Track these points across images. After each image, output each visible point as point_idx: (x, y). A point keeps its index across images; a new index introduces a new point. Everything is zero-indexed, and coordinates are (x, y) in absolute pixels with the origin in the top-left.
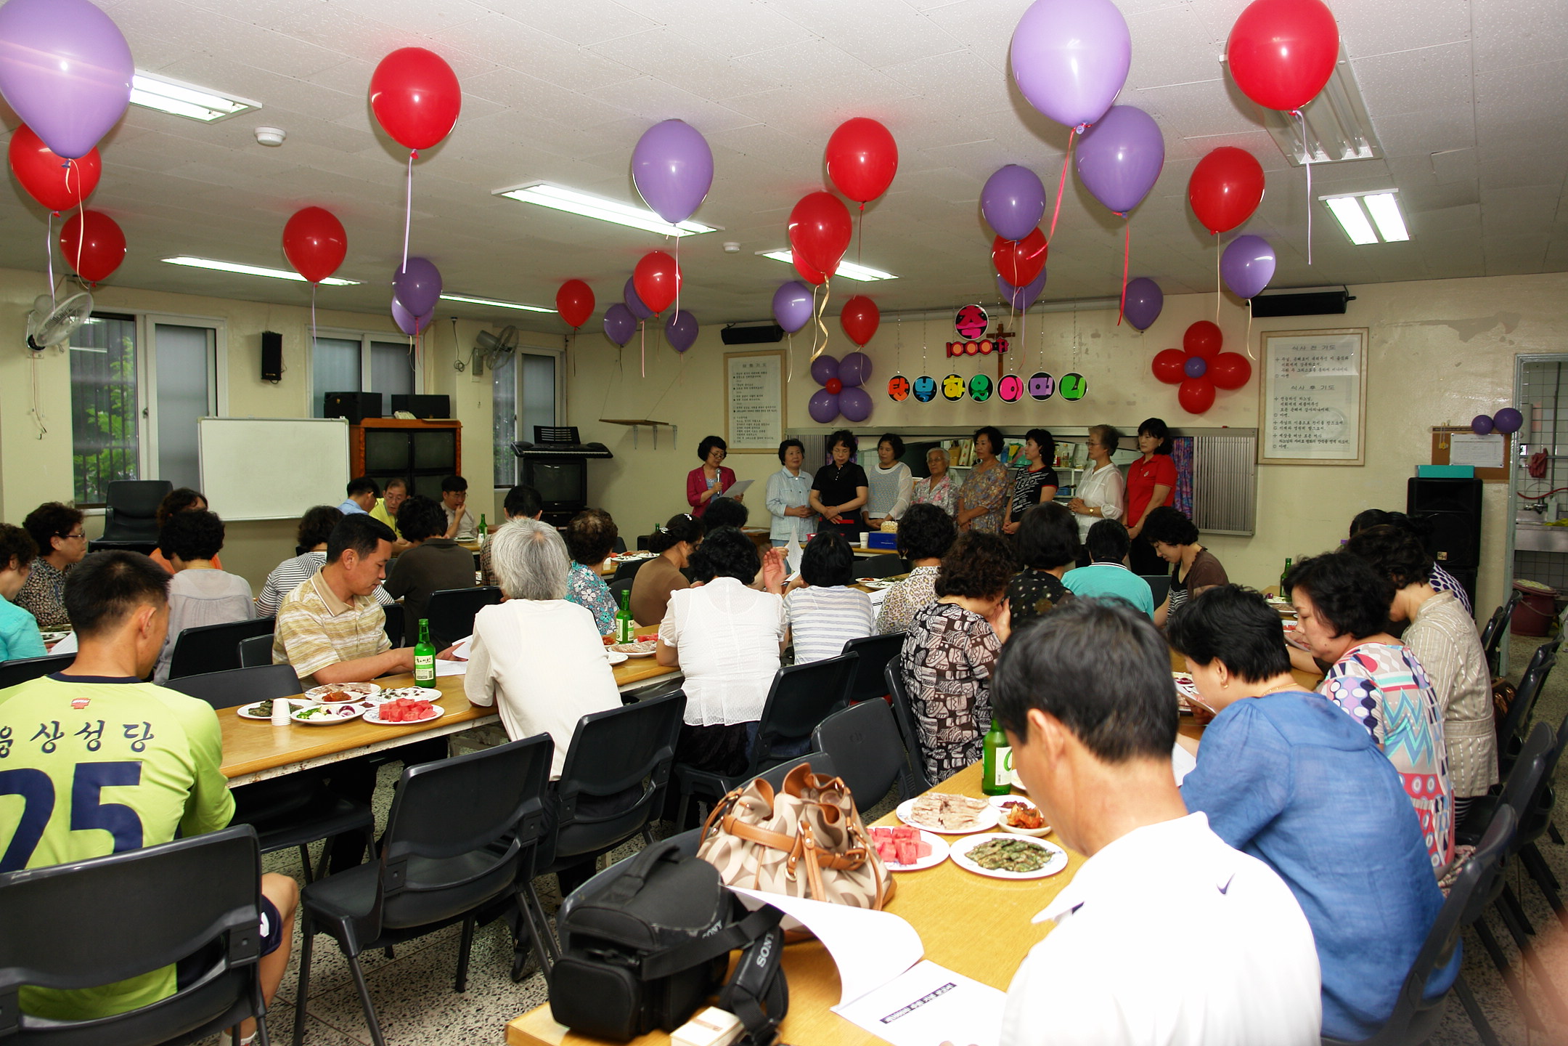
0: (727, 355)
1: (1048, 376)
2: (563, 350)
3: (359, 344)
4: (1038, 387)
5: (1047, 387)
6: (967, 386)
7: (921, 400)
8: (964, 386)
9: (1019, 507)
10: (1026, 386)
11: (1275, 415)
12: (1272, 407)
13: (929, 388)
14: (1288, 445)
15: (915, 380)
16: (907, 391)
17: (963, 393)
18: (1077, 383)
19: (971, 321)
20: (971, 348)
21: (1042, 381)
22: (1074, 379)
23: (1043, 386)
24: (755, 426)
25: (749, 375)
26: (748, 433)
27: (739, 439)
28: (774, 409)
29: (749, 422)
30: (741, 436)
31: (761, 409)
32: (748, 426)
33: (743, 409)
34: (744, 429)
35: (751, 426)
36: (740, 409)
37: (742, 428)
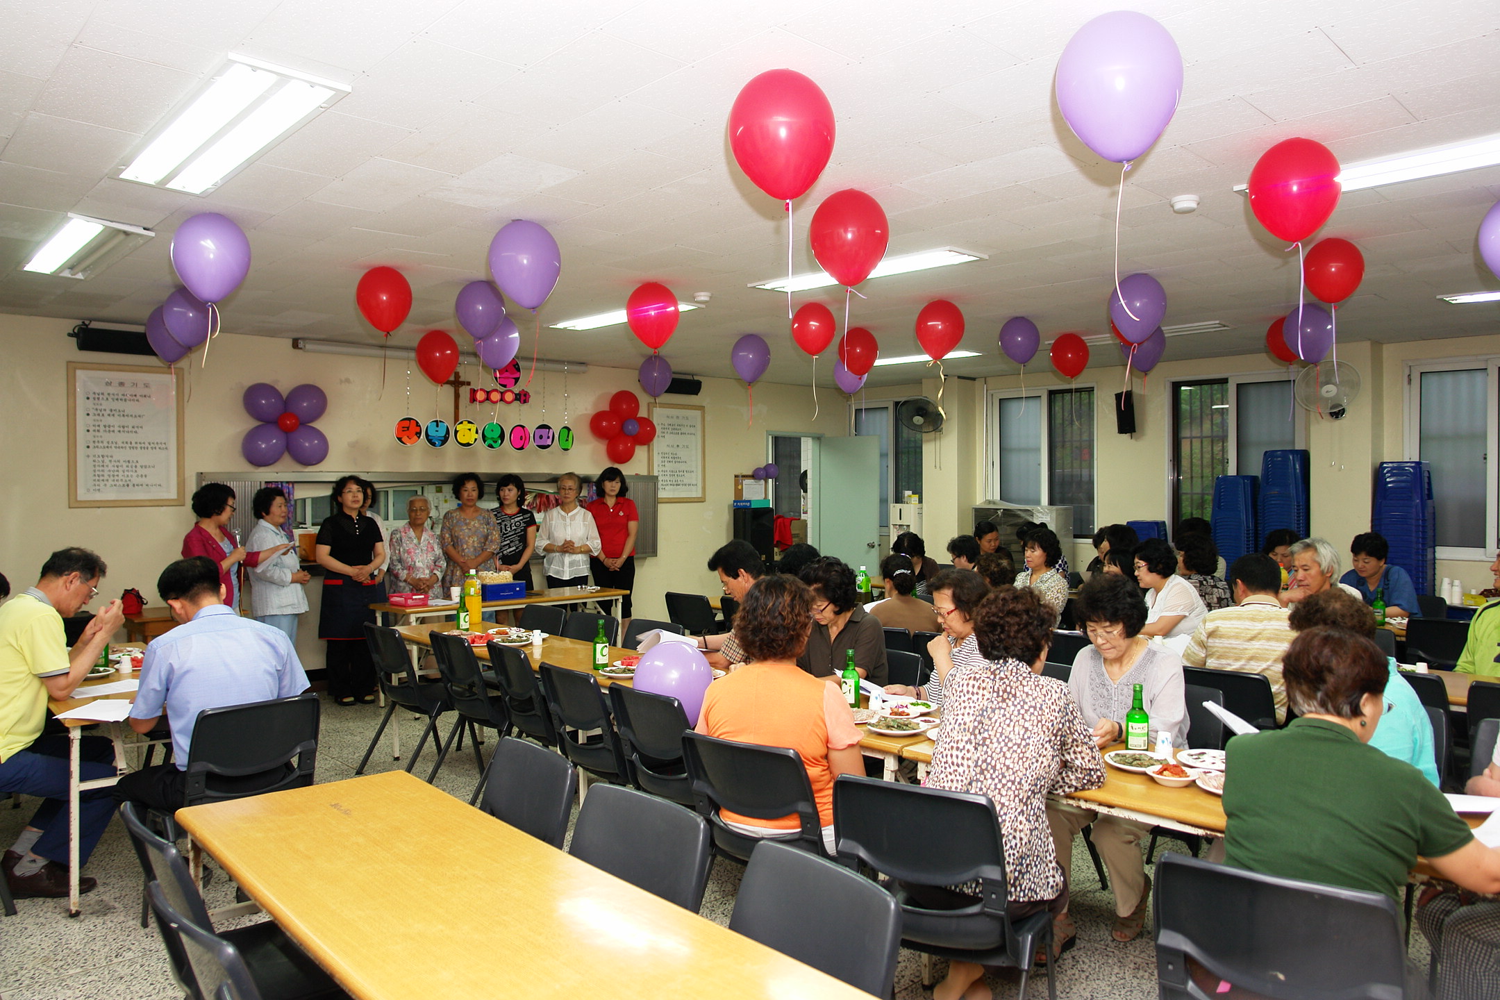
0: (75, 366)
1: (548, 427)
4: (541, 437)
5: (548, 438)
6: (480, 432)
7: (434, 444)
8: (477, 432)
9: (511, 549)
11: (659, 466)
12: (657, 460)
13: (442, 433)
14: (667, 488)
15: (428, 423)
17: (476, 440)
18: (568, 435)
19: (507, 371)
20: (495, 396)
21: (544, 432)
22: (566, 430)
23: (545, 437)
24: (130, 469)
25: (116, 397)
26: (116, 478)
27: (97, 488)
28: (164, 446)
29: (116, 464)
30: (102, 484)
31: (139, 446)
32: (116, 468)
33: (106, 444)
34: (106, 474)
35: (120, 469)
36: (100, 445)
37: (103, 471)
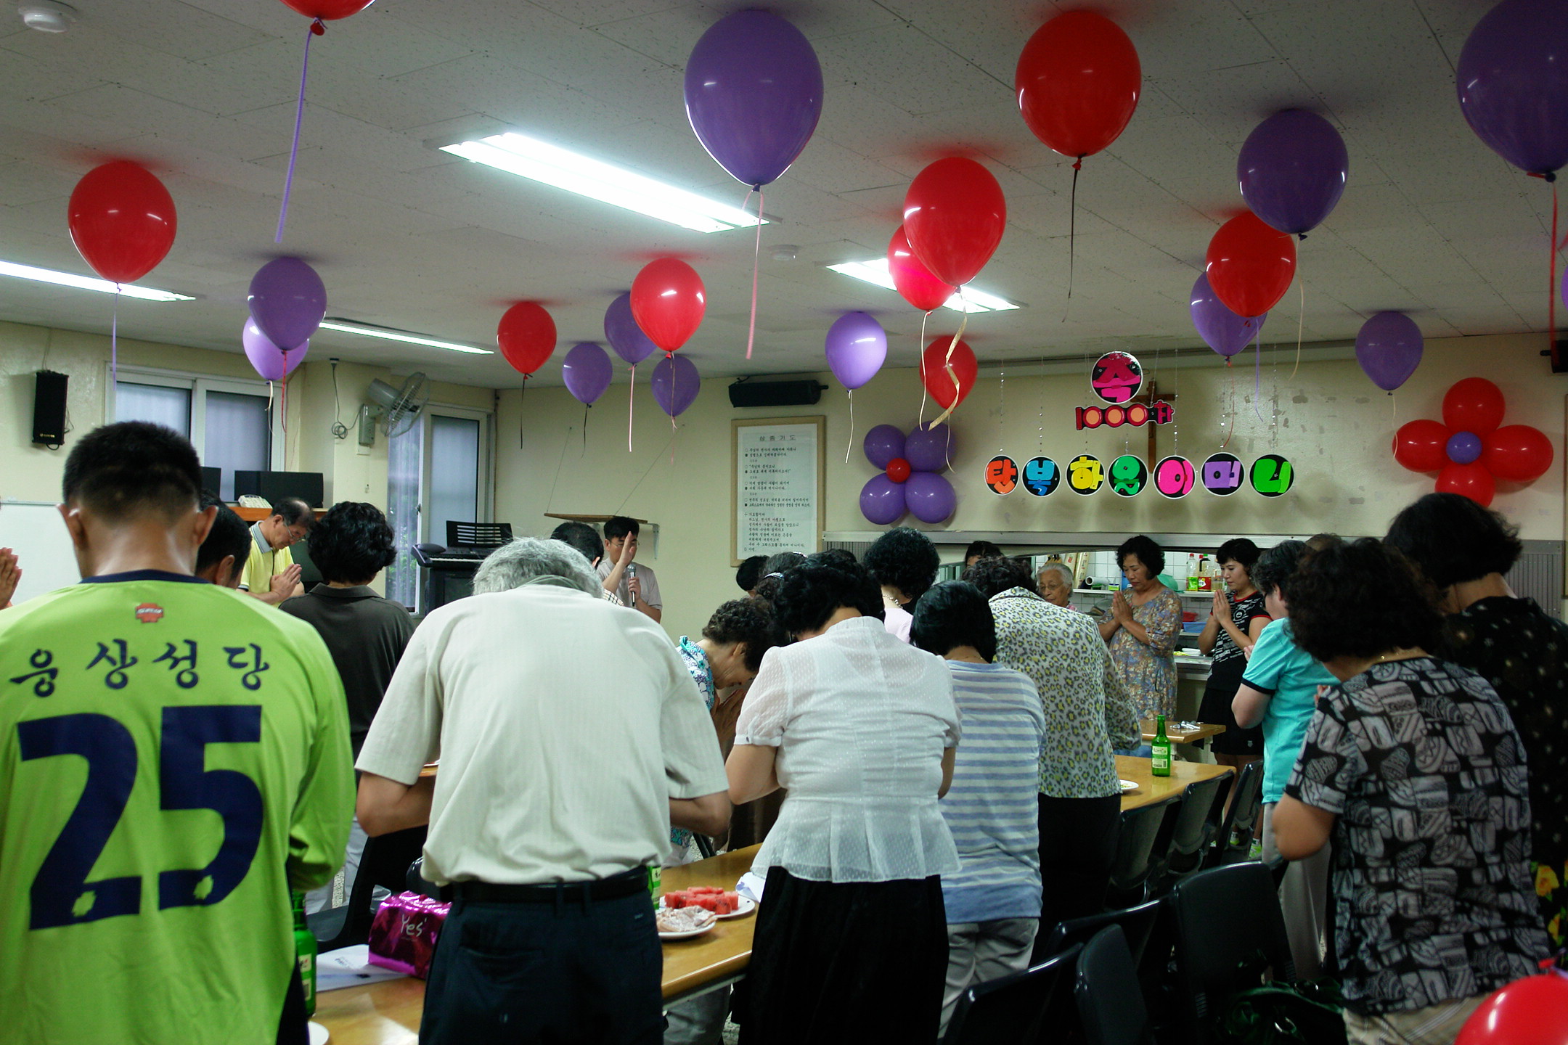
0: (736, 423)
1: (1233, 459)
2: (490, 411)
3: (189, 394)
4: (1217, 475)
5: (1232, 475)
6: (1106, 472)
7: (1036, 492)
8: (1101, 472)
10: (1198, 474)
13: (1048, 475)
15: (1027, 462)
16: (1014, 478)
17: (1100, 483)
18: (1278, 471)
19: (1116, 376)
20: (1115, 416)
21: (1223, 466)
22: (1273, 464)
23: (1224, 474)
24: (778, 527)
25: (768, 452)
26: (767, 537)
27: (752, 547)
28: (806, 502)
29: (768, 522)
30: (756, 542)
31: (785, 503)
32: (767, 527)
33: (759, 502)
34: (759, 532)
35: (770, 527)
36: (755, 502)
37: (757, 529)
